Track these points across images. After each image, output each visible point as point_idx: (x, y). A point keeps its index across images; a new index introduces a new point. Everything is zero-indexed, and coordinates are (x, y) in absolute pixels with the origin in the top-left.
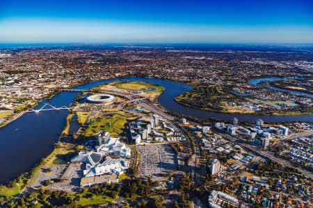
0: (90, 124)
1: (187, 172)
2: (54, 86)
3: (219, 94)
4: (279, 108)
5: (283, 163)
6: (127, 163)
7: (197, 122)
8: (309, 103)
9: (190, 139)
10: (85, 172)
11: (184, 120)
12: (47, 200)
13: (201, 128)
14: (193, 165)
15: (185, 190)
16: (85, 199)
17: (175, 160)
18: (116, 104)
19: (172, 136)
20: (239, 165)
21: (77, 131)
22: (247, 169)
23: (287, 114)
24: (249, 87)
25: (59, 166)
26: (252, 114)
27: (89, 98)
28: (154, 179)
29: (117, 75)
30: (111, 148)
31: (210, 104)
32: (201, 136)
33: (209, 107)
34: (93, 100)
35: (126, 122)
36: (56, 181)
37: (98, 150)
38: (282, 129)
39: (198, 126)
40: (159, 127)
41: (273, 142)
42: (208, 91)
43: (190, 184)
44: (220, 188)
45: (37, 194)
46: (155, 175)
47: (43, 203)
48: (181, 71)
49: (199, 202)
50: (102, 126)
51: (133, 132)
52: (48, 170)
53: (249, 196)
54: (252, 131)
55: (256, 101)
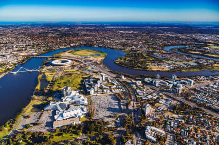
0: (56, 81)
1: (128, 114)
2: (26, 54)
3: (145, 58)
4: (186, 66)
5: (192, 105)
6: (86, 109)
7: (131, 77)
8: (205, 62)
9: (128, 90)
10: (56, 117)
11: (123, 77)
12: (29, 139)
13: (135, 82)
14: (132, 108)
15: (129, 127)
16: (57, 137)
17: (119, 105)
18: (73, 66)
19: (115, 88)
20: (163, 108)
21: (46, 87)
22: (169, 110)
23: (191, 70)
24: (164, 52)
25: (35, 113)
26: (168, 71)
27: (53, 62)
28: (106, 120)
29: (72, 45)
30: (73, 98)
31: (139, 65)
32: (135, 88)
33: (139, 67)
34: (56, 64)
35: (81, 79)
36: (34, 124)
37: (63, 100)
38: (189, 81)
39: (133, 81)
40: (106, 82)
41: (184, 90)
42: (137, 56)
43: (131, 122)
44: (152, 124)
45: (21, 135)
46: (106, 117)
47: (26, 141)
48: (117, 41)
49: (138, 135)
50: (64, 83)
51: (88, 86)
52: (28, 117)
53: (172, 129)
54: (170, 83)
55: (170, 62)
